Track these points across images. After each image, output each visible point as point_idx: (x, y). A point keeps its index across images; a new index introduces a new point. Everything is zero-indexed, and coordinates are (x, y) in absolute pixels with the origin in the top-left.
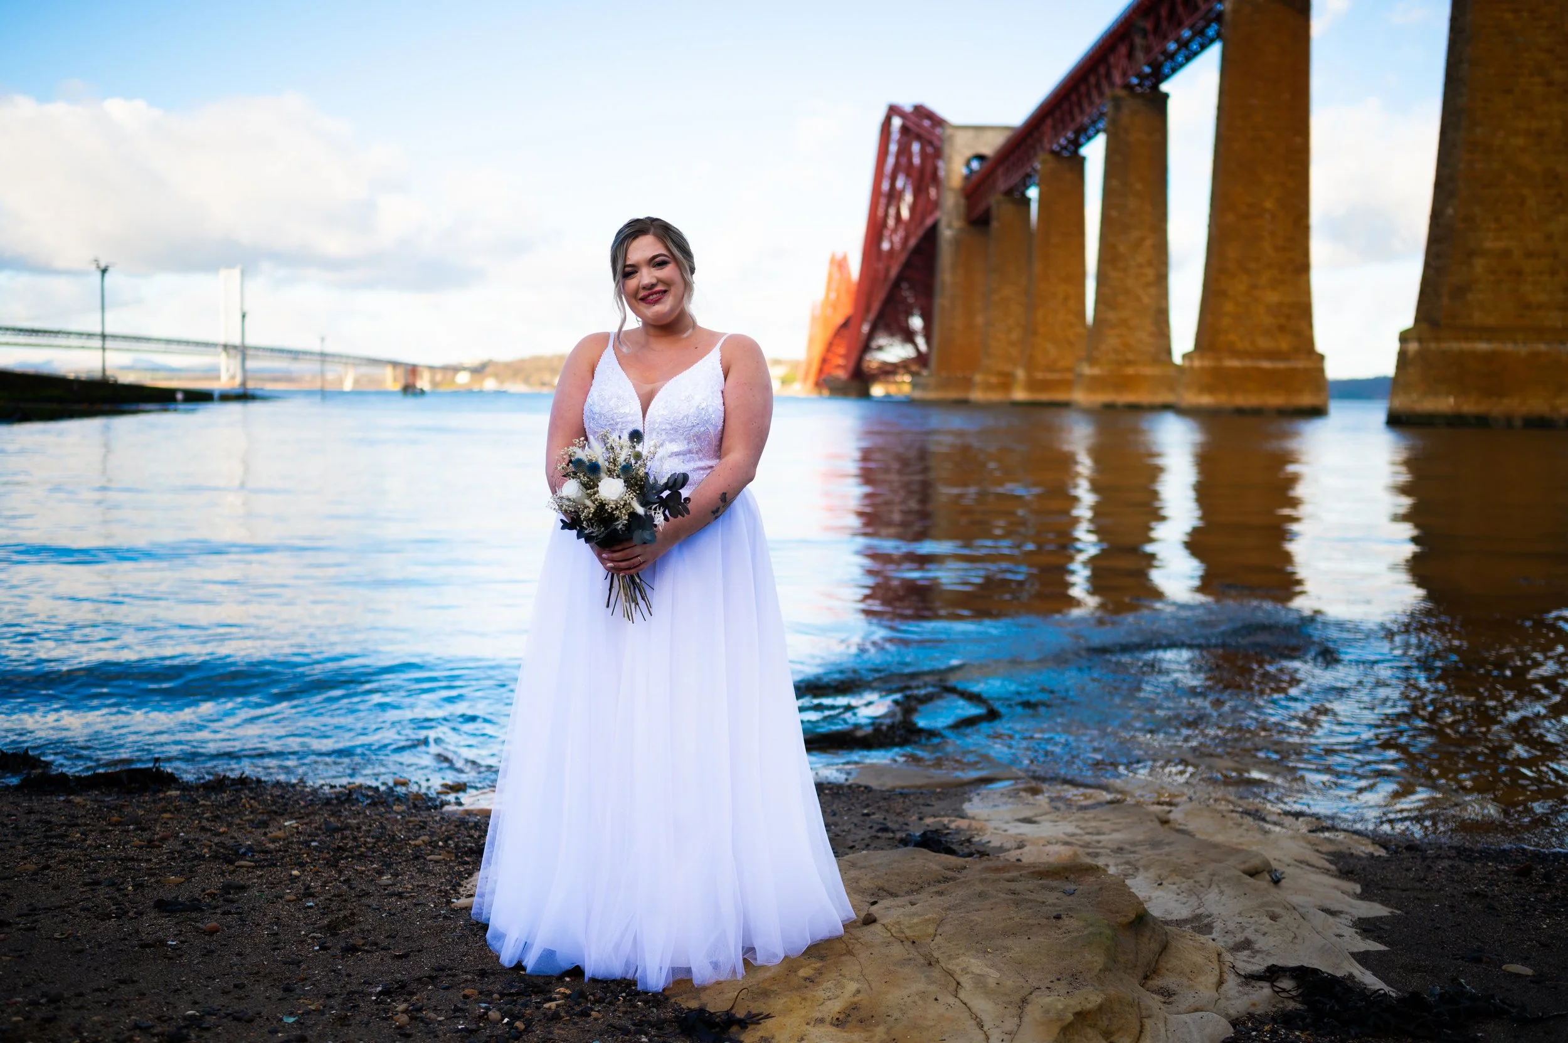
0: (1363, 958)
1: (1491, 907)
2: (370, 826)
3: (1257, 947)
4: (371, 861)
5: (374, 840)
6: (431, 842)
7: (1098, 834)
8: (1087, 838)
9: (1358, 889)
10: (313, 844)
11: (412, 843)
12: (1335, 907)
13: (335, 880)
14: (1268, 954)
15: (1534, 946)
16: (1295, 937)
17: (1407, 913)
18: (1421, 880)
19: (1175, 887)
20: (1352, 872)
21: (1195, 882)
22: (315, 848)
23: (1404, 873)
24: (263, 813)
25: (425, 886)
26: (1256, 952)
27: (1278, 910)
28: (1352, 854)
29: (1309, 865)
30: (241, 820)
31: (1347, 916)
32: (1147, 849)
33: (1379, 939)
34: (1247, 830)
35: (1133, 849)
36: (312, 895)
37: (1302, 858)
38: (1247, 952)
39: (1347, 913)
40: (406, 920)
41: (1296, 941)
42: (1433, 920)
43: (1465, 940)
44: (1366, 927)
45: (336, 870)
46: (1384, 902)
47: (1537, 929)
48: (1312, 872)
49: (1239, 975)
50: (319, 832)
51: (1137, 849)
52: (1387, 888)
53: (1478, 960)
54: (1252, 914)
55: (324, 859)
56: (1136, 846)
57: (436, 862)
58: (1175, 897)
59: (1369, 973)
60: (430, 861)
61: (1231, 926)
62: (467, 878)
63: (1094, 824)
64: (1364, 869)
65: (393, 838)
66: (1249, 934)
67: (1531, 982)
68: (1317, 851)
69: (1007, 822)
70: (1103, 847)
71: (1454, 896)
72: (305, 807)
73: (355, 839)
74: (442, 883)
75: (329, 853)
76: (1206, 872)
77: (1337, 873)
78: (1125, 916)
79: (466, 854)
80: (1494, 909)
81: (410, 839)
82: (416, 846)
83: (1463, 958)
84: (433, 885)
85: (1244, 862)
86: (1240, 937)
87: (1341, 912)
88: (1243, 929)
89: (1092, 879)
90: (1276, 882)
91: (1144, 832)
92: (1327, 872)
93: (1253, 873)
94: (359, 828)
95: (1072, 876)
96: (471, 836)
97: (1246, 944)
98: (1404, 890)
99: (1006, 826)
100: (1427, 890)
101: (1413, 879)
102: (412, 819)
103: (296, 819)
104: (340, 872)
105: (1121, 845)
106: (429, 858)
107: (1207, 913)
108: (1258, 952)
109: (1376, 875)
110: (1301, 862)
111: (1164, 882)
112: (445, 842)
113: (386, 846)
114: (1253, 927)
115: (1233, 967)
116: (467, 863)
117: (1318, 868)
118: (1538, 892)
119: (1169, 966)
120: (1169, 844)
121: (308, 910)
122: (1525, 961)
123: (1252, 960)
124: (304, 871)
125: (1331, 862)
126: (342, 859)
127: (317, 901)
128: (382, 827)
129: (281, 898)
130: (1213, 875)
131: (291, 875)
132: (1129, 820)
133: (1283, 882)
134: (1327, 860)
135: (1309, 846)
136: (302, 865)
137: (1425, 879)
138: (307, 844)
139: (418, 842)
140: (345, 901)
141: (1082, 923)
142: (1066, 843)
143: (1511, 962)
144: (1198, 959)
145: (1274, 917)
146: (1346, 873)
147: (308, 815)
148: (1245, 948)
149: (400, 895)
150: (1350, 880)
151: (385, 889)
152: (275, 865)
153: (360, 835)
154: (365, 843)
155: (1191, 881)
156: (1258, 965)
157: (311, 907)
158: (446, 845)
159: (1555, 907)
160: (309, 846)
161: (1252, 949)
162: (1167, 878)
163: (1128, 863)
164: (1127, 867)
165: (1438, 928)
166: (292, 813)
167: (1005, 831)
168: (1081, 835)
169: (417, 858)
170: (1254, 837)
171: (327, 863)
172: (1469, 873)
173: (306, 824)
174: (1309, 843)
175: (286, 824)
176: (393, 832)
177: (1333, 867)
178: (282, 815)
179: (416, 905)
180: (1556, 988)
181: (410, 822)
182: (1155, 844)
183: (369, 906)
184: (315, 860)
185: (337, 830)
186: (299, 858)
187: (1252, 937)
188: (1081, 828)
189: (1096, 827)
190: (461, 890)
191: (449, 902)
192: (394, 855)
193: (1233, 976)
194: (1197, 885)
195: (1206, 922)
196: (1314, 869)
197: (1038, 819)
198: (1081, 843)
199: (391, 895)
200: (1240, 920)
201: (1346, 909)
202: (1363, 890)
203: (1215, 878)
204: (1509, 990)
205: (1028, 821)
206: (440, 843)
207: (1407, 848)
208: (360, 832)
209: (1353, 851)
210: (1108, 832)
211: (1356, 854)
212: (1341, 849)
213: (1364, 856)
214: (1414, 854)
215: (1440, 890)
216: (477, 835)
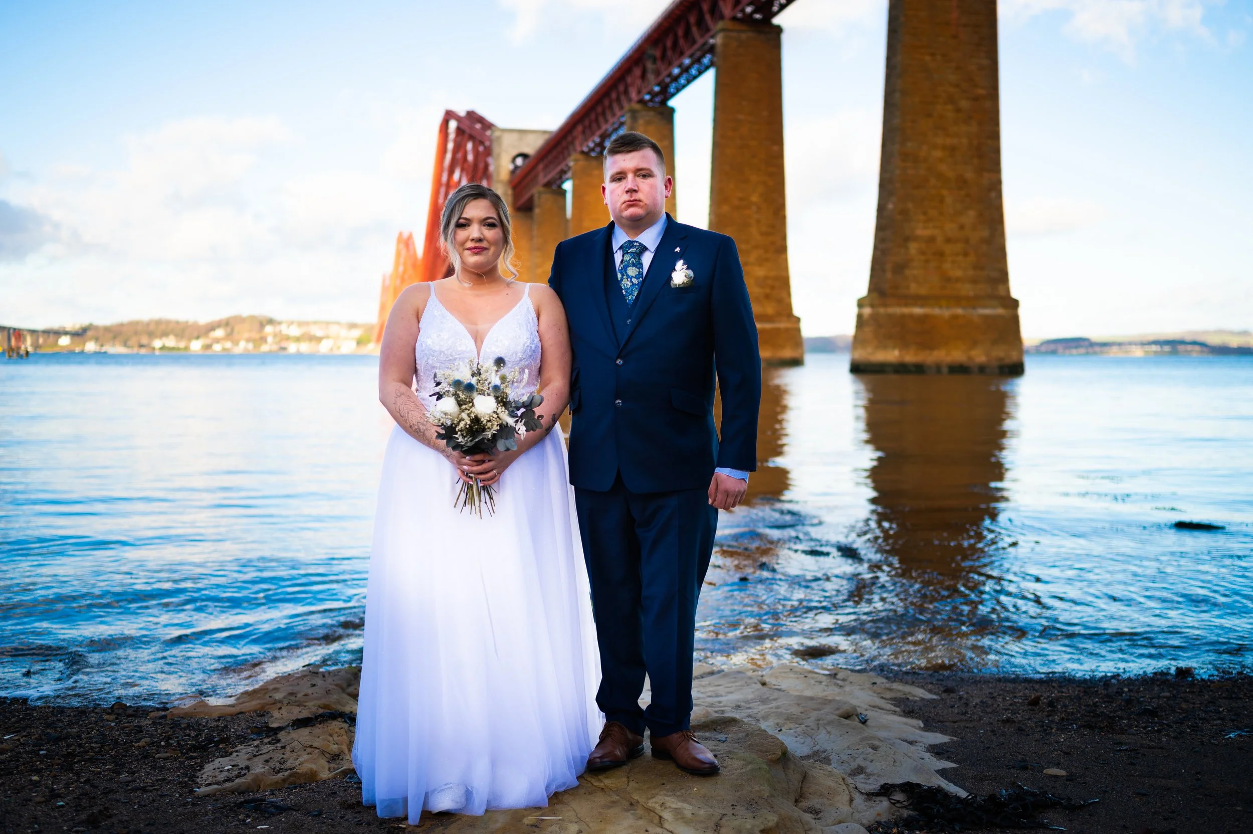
0: (943, 773)
1: (1020, 729)
3: (868, 771)
4: (103, 763)
5: (98, 745)
6: (153, 743)
7: (717, 696)
8: (710, 700)
9: (922, 725)
11: (136, 744)
12: (911, 738)
13: (76, 781)
14: (879, 776)
15: (1060, 755)
16: (895, 762)
17: (962, 738)
18: (964, 714)
19: (792, 731)
20: (912, 712)
21: (806, 726)
22: (45, 755)
23: (950, 709)
25: (164, 779)
26: (869, 775)
27: (876, 743)
28: (908, 699)
29: (881, 708)
31: (921, 744)
32: (759, 706)
33: (949, 759)
34: (827, 686)
35: (748, 706)
36: (59, 796)
37: (874, 704)
38: (862, 776)
39: (920, 742)
40: (158, 810)
41: (896, 764)
42: (983, 742)
43: (1011, 754)
44: (938, 751)
45: (72, 773)
46: (943, 732)
47: (1058, 742)
48: (885, 714)
49: (862, 793)
50: (42, 742)
51: (751, 705)
52: (942, 722)
53: (1025, 768)
54: (858, 747)
55: (58, 764)
56: (749, 703)
57: (165, 759)
58: (795, 739)
59: (952, 784)
60: (159, 758)
61: (844, 757)
62: (200, 770)
63: (711, 689)
64: (920, 709)
65: (116, 743)
66: (860, 761)
67: (1067, 780)
68: (882, 698)
71: (992, 724)
72: (16, 722)
73: (80, 746)
74: (178, 776)
75: (60, 759)
76: (813, 719)
77: (902, 713)
78: (774, 754)
79: (190, 750)
80: (1023, 730)
81: (132, 742)
82: (140, 747)
83: (1014, 767)
84: (170, 778)
85: (839, 709)
86: (854, 765)
87: (916, 742)
88: (855, 759)
89: (735, 729)
90: (864, 722)
91: (753, 692)
92: (894, 713)
93: (847, 716)
94: (79, 736)
95: (719, 728)
96: (188, 735)
97: (860, 770)
98: (954, 722)
100: (971, 721)
101: (958, 713)
102: (126, 725)
103: (13, 732)
104: (78, 774)
105: (739, 703)
106: (157, 756)
107: (821, 750)
108: (870, 775)
109: (930, 712)
110: (874, 707)
111: (783, 729)
112: (167, 742)
113: (112, 750)
114: (862, 757)
115: (856, 788)
116: (195, 758)
117: (887, 710)
118: (1048, 716)
119: (810, 791)
120: (775, 700)
121: (61, 809)
122: (1058, 765)
123: (868, 781)
124: (42, 776)
125: (895, 705)
126: (76, 763)
127: (66, 800)
129: (30, 800)
130: (818, 720)
131: (31, 780)
132: (737, 684)
133: (868, 723)
134: (891, 704)
135: (875, 695)
136: (38, 772)
137: (966, 713)
138: (35, 753)
139: (141, 744)
140: (94, 798)
141: (742, 763)
143: (1048, 767)
144: (830, 783)
145: (875, 748)
146: (909, 712)
147: (24, 729)
148: (860, 773)
149: (144, 790)
150: (913, 718)
151: (128, 786)
152: (12, 773)
153: (83, 742)
154: (92, 748)
155: (803, 726)
156: (874, 785)
157: (62, 806)
158: (168, 745)
159: (1064, 725)
160: (38, 754)
161: (865, 773)
162: (784, 724)
164: (750, 719)
165: (988, 748)
168: (704, 698)
169: (145, 757)
171: (62, 768)
172: (995, 706)
173: (26, 736)
174: (875, 692)
175: (6, 737)
176: (113, 737)
177: (898, 709)
179: (162, 796)
180: (1085, 783)
181: (125, 728)
182: (764, 701)
183: (118, 801)
184: (49, 766)
185: (59, 739)
186: (32, 766)
187: (863, 764)
190: (198, 780)
191: (192, 792)
192: (123, 756)
193: (858, 794)
194: (808, 729)
195: (823, 756)
196: (885, 711)
198: (706, 704)
199: (135, 790)
200: (850, 752)
201: (919, 739)
202: (924, 724)
203: (820, 722)
204: (1053, 787)
206: (163, 743)
207: (945, 691)
208: (82, 739)
209: (908, 697)
210: (724, 694)
211: (911, 698)
212: (899, 695)
213: (918, 699)
214: (952, 695)
215: (980, 720)
216: (193, 734)
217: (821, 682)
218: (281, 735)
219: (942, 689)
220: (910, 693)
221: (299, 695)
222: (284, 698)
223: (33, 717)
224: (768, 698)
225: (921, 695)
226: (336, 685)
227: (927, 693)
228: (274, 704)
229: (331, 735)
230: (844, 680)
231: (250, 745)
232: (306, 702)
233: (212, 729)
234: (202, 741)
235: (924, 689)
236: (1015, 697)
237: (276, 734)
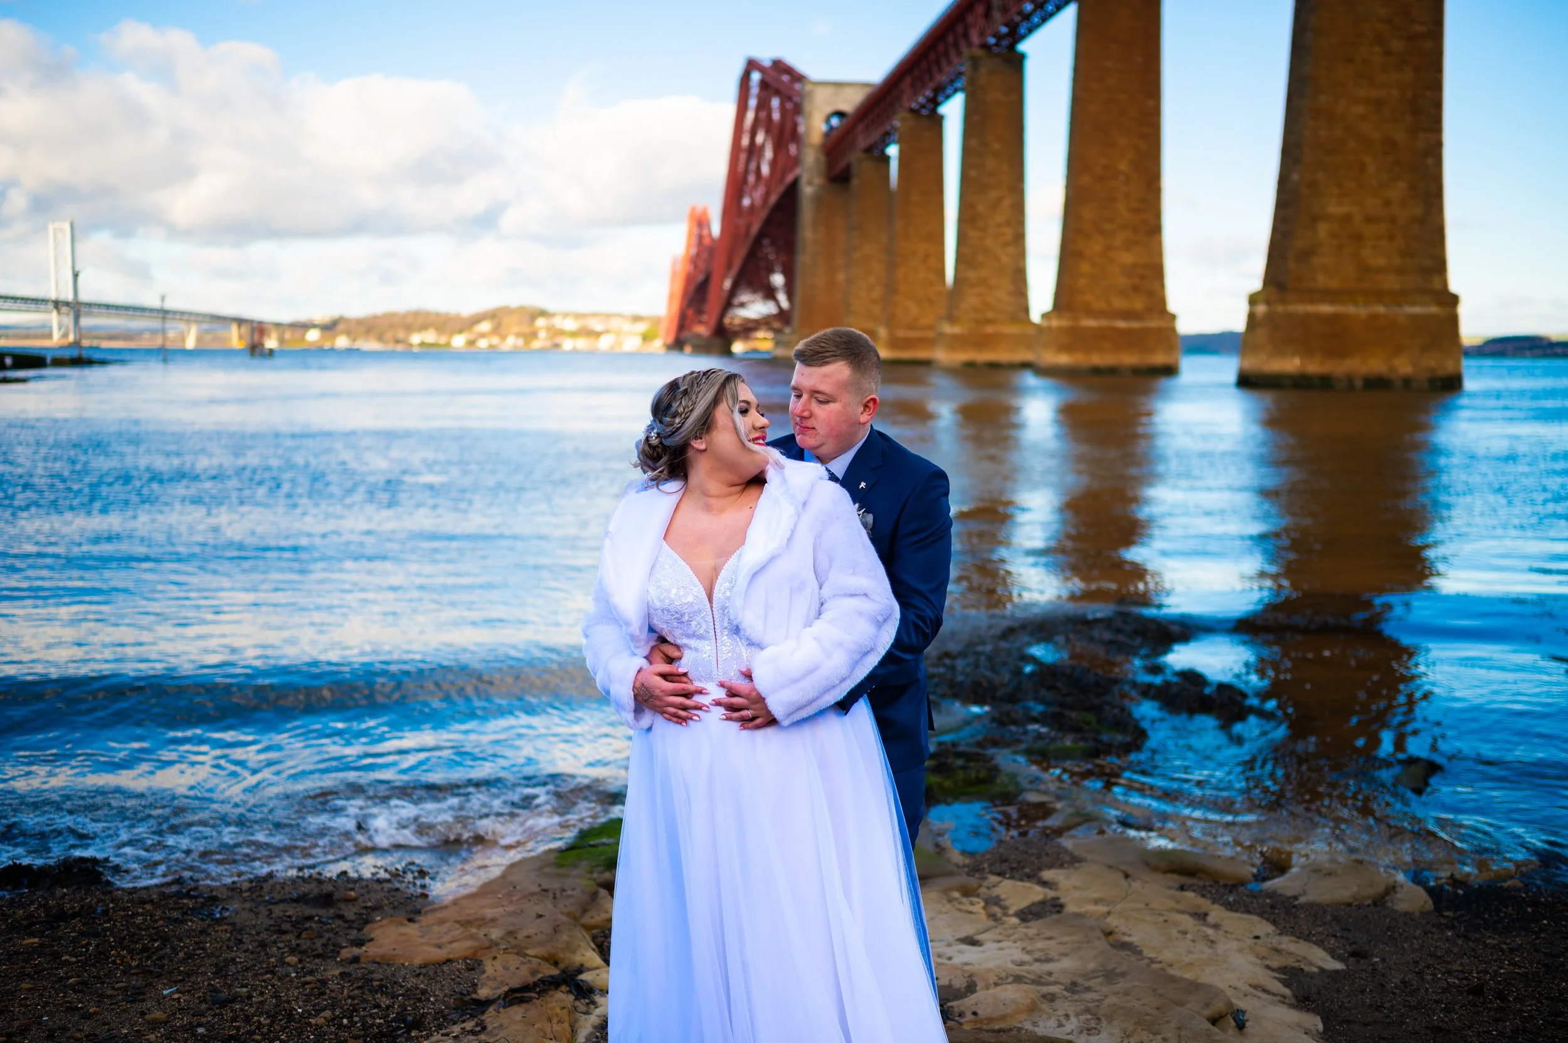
2: (262, 994)
5: (268, 1021)
6: (333, 1019)
7: (1048, 960)
8: (1037, 967)
9: (1321, 1027)
10: (201, 1030)
11: (313, 1021)
18: (1379, 1008)
20: (1307, 999)
22: (203, 1036)
23: (1360, 996)
24: (136, 974)
28: (1302, 969)
29: (1266, 991)
30: (113, 988)
32: (1101, 984)
34: (1193, 941)
35: (1087, 984)
37: (1255, 982)
48: (1271, 1003)
50: (204, 1006)
51: (1091, 983)
52: (1348, 1022)
56: (1090, 979)
63: (1040, 945)
64: (1319, 993)
65: (290, 1016)
68: (1268, 967)
69: (949, 945)
70: (1056, 983)
72: (183, 961)
73: (247, 1019)
76: (1172, 1025)
77: (1293, 1001)
81: (310, 1015)
82: (316, 1025)
85: (1207, 1005)
90: (1241, 1026)
91: (1094, 957)
92: (1283, 999)
93: (1217, 1021)
94: (250, 997)
96: (378, 1006)
98: (1367, 1025)
99: (949, 951)
100: (1388, 1024)
101: (1371, 1006)
102: (308, 978)
103: (176, 982)
105: (1075, 980)
109: (1332, 1000)
110: (1255, 987)
112: (350, 1018)
113: (283, 1029)
117: (1274, 995)
118: (1497, 1020)
120: (1123, 975)
125: (1286, 983)
128: (276, 996)
130: (1180, 1028)
132: (1074, 938)
133: (1248, 1028)
134: (1279, 980)
135: (1258, 961)
137: (1382, 1006)
138: (191, 1028)
139: (320, 1021)
142: (1018, 979)
146: (1303, 1001)
147: (189, 974)
150: (1308, 1010)
153: (253, 1010)
154: (260, 1025)
155: (1159, 1037)
158: (352, 1024)
160: (195, 1035)
162: (1133, 1032)
163: (1087, 1011)
164: (1089, 1017)
166: (171, 973)
167: (950, 958)
168: (1029, 964)
170: (1203, 952)
172: (1422, 992)
173: (189, 991)
174: (1257, 956)
175: (165, 992)
176: (289, 1002)
177: (1287, 992)
178: (159, 976)
181: (307, 983)
182: (1110, 976)
185: (224, 1004)
188: (1029, 952)
189: (1042, 950)
196: (1270, 997)
197: (977, 937)
198: (1032, 978)
202: (1323, 1025)
203: (1183, 1033)
205: (972, 941)
206: (345, 1021)
207: (1354, 954)
208: (251, 1005)
209: (1302, 966)
210: (1056, 957)
211: (1306, 968)
212: (1290, 962)
213: (1315, 970)
214: (1362, 961)
215: (1402, 1023)
216: (385, 1001)
217: (1185, 933)
218: (490, 1016)
219: (1349, 949)
220: (1304, 958)
221: (520, 936)
222: (502, 938)
223: (204, 949)
224: (1114, 969)
225: (1320, 964)
226: (568, 915)
227: (1329, 958)
228: (488, 948)
229: (550, 1020)
230: (1216, 926)
231: (447, 1035)
232: (527, 948)
233: (408, 994)
234: (392, 1021)
235: (1325, 949)
236: (1449, 972)
237: (483, 1013)
